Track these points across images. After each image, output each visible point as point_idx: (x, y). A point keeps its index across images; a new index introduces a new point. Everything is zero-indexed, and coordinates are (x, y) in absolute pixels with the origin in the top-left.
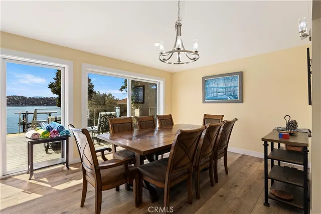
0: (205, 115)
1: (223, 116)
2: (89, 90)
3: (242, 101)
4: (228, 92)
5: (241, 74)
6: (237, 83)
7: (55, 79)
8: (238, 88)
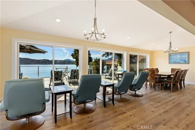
0: (172, 69)
1: (181, 69)
2: (89, 57)
3: (189, 63)
4: (182, 60)
5: (188, 53)
6: (186, 56)
7: (74, 52)
8: (187, 58)
